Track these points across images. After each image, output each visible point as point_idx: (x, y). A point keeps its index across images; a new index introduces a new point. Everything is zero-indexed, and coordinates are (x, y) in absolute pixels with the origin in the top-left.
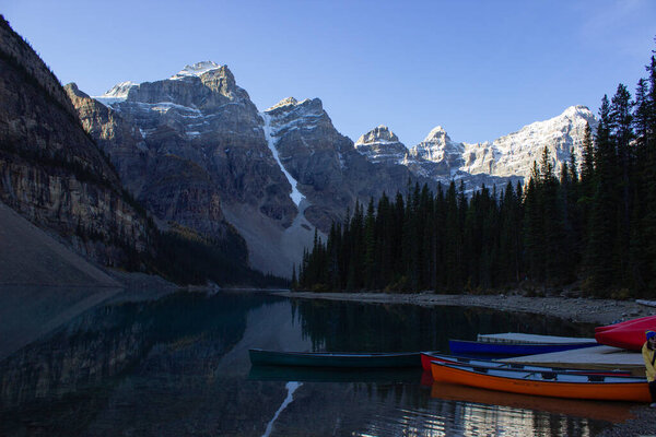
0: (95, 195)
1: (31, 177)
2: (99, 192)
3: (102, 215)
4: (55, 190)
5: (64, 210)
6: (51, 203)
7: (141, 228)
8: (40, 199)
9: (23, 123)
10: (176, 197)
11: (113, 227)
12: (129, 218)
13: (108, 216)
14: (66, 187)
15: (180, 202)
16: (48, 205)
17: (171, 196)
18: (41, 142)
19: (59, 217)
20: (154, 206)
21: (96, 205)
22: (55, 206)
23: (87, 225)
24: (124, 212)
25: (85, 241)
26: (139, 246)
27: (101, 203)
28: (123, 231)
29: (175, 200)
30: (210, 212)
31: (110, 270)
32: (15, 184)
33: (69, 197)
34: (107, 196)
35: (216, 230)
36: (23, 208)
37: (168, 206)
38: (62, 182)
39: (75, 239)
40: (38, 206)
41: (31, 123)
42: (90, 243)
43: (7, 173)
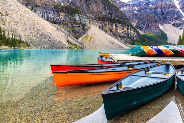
0: (123, 27)
1: (108, 25)
2: (124, 26)
3: (125, 32)
4: (114, 27)
5: (116, 31)
6: (113, 30)
7: (135, 34)
8: (111, 29)
9: (106, 12)
10: (146, 24)
11: (128, 34)
12: (132, 32)
13: (127, 32)
14: (116, 26)
15: (147, 26)
16: (112, 31)
17: (144, 24)
18: (110, 16)
19: (115, 33)
20: (140, 28)
21: (124, 29)
22: (114, 31)
23: (122, 34)
24: (131, 30)
25: (121, 38)
26: (135, 39)
27: (125, 29)
28: (130, 35)
29: (145, 25)
30: (156, 28)
31: (127, 45)
32: (105, 27)
33: (117, 28)
34: (126, 27)
35: (157, 32)
36: (107, 32)
37: (143, 27)
38: (115, 25)
39: (119, 38)
40: (110, 31)
41: (108, 12)
42: (123, 39)
43: (104, 24)
